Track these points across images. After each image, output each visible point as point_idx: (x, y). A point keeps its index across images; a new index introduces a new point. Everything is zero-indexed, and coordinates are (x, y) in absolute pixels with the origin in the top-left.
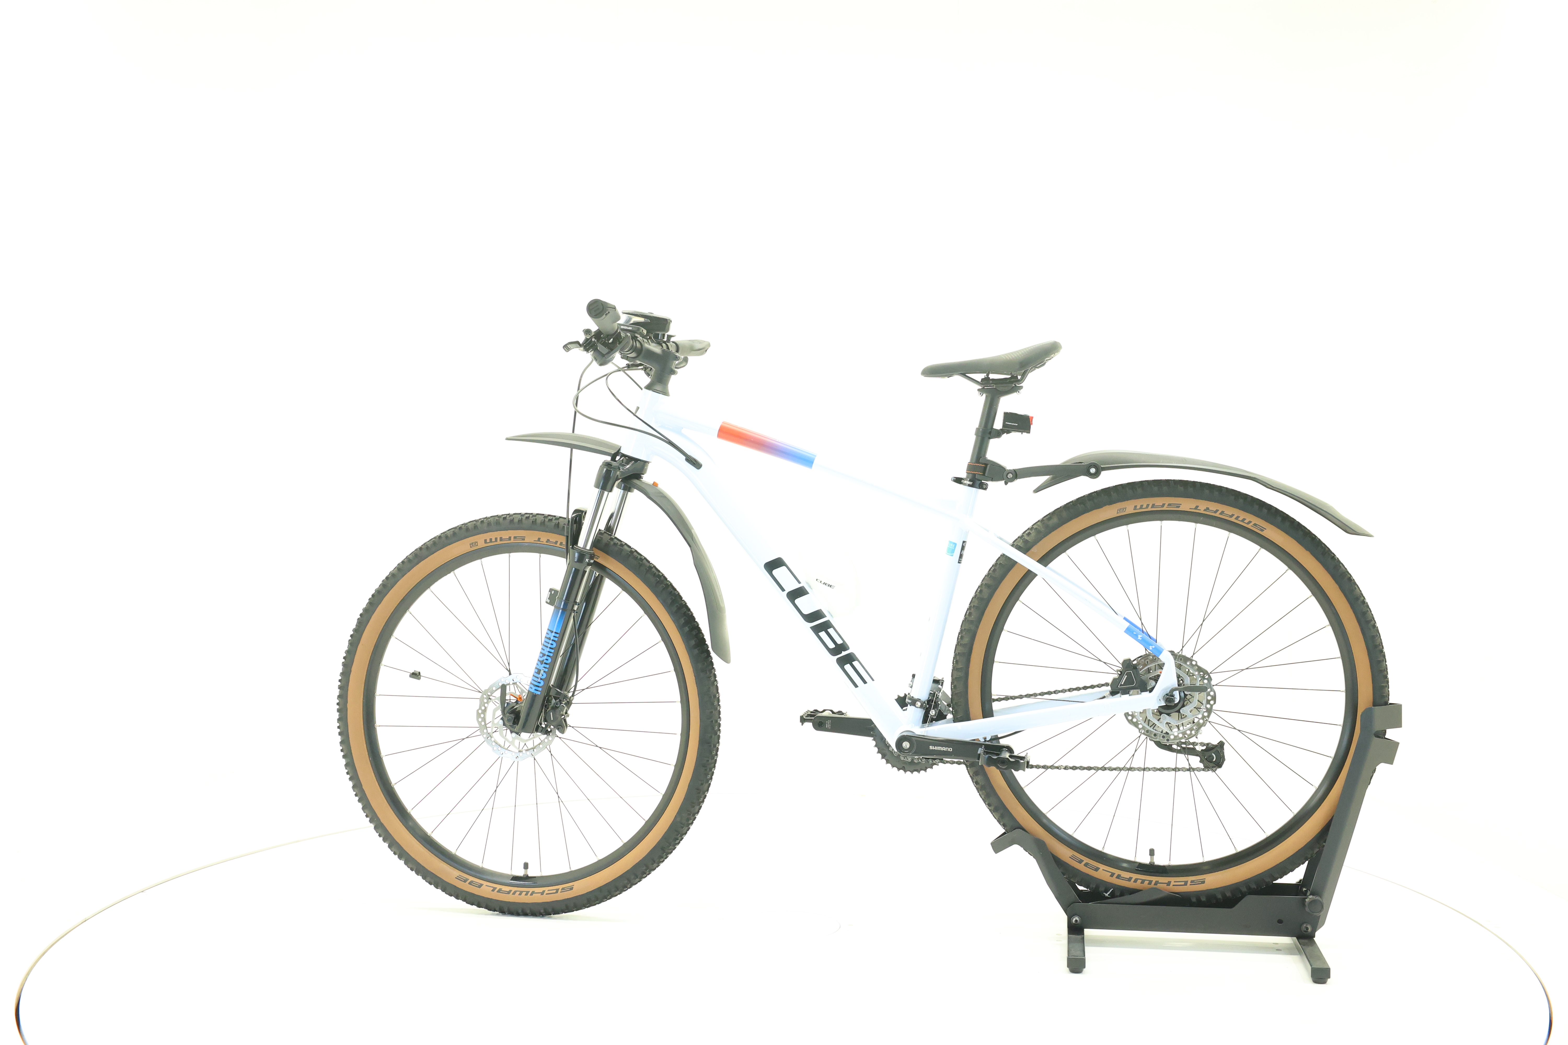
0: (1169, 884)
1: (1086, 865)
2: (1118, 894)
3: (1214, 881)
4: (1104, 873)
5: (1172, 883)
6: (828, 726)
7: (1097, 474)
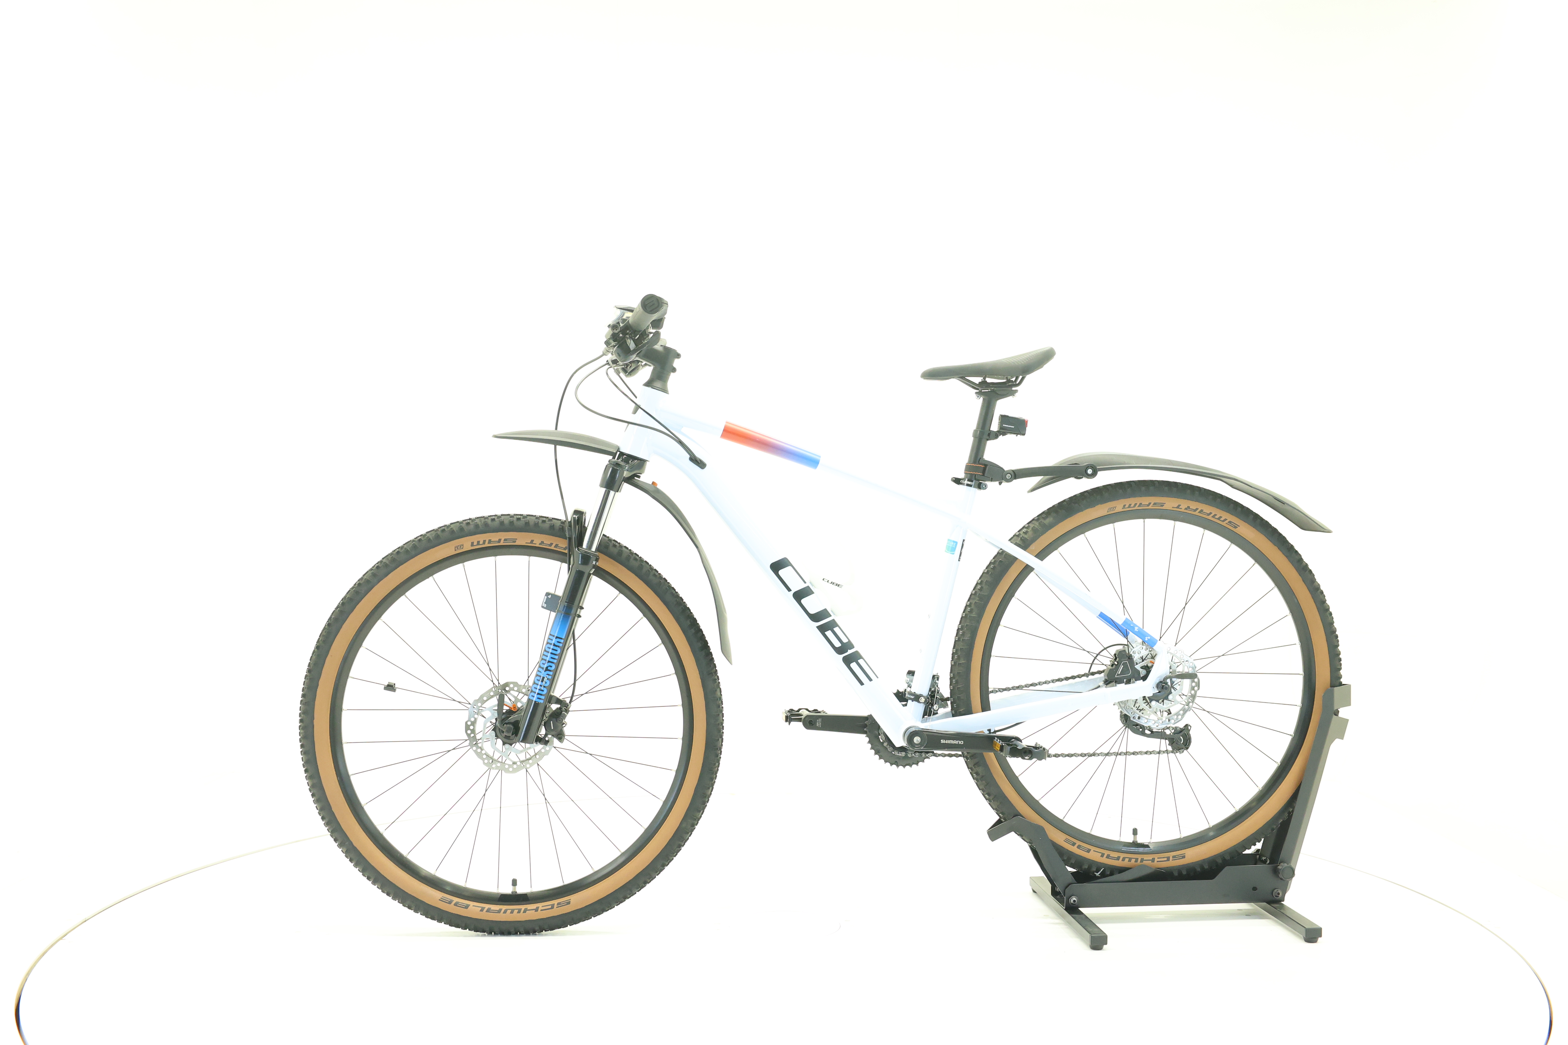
0: (1153, 860)
2: (1108, 873)
3: (1194, 855)
4: (1094, 855)
5: (1156, 860)
6: (818, 724)
7: (1094, 474)
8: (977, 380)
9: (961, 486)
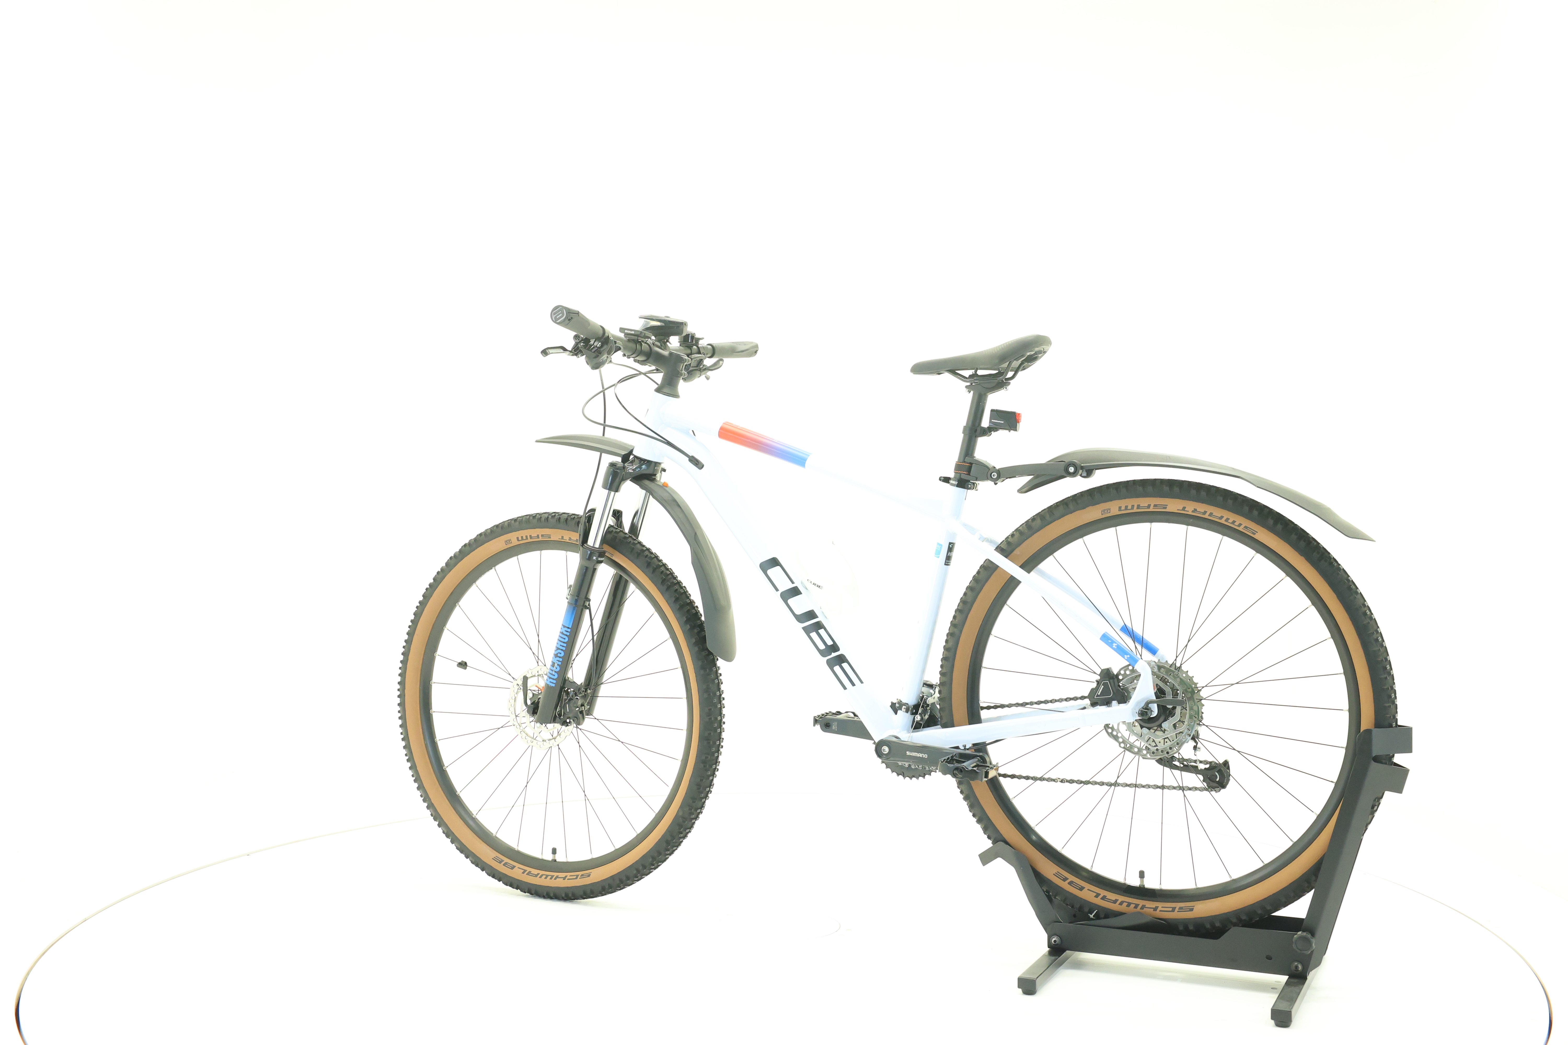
1: (1071, 883)
2: (1103, 916)
3: (1205, 909)
8: (967, 372)
9: (949, 486)
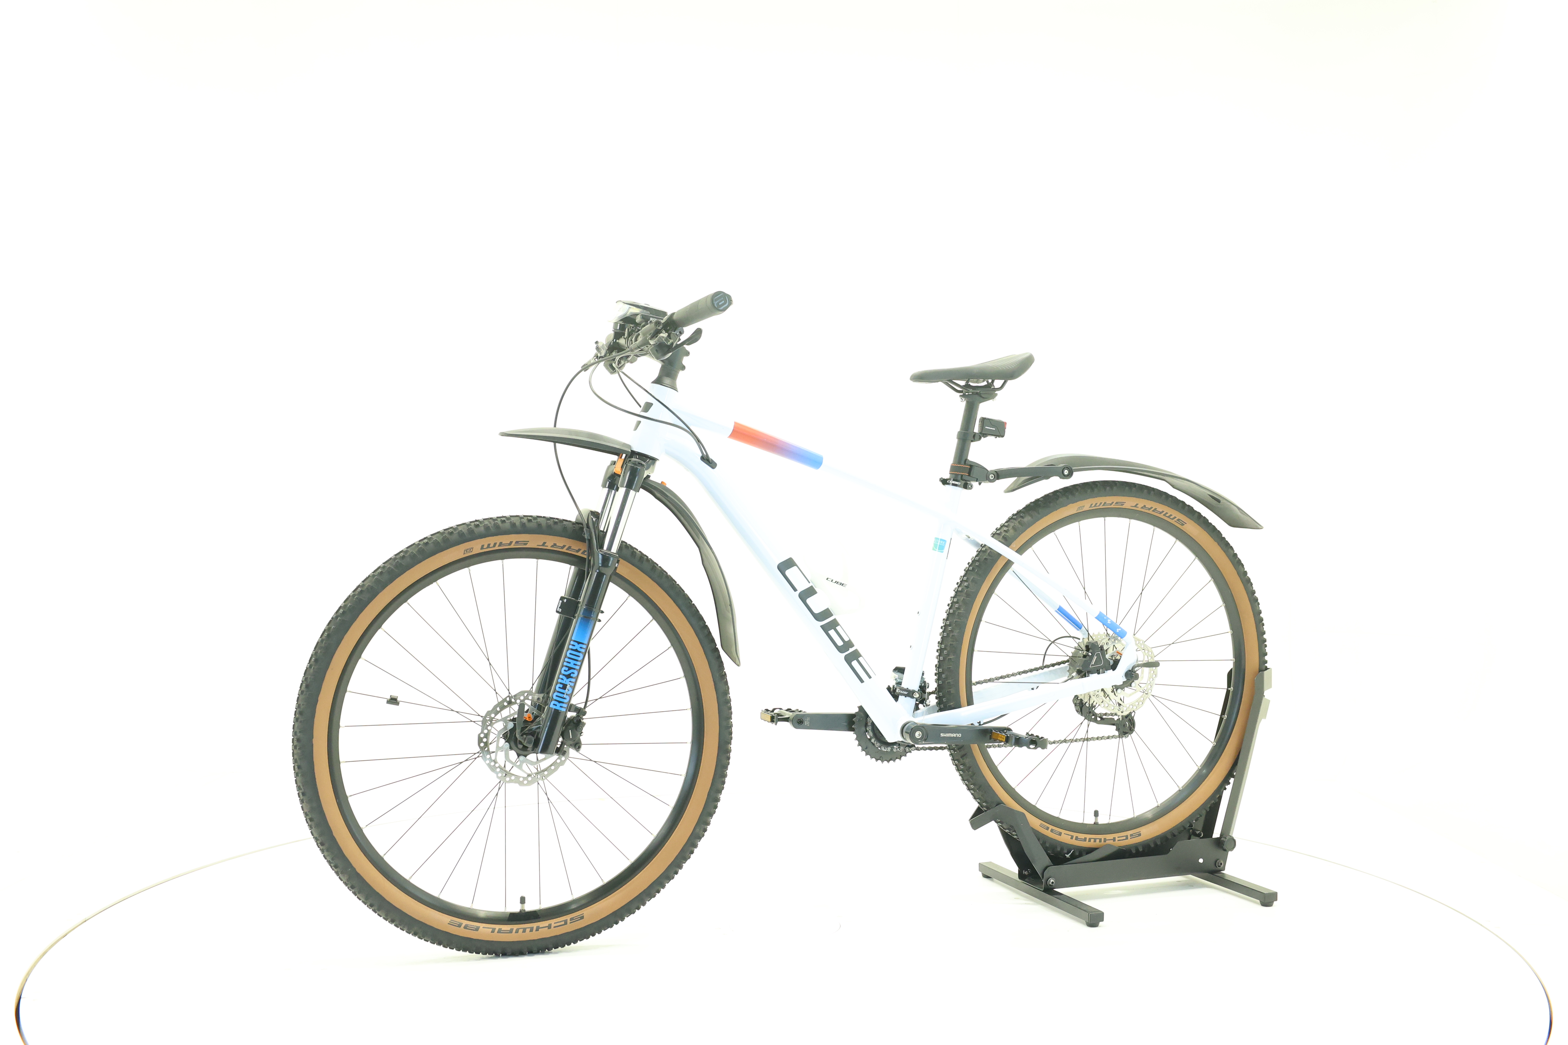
0: (1114, 839)
2: (1078, 854)
3: (1148, 833)
4: (1065, 838)
5: (1117, 839)
6: (806, 723)
7: (1070, 475)
8: (962, 383)
9: (947, 486)
